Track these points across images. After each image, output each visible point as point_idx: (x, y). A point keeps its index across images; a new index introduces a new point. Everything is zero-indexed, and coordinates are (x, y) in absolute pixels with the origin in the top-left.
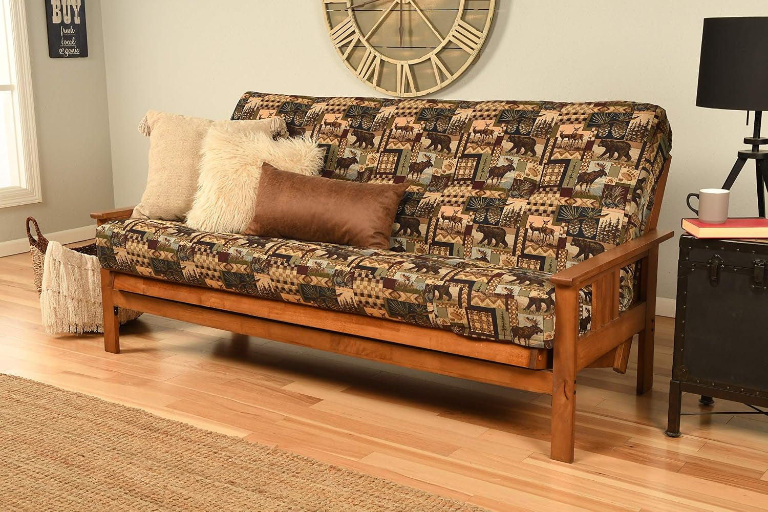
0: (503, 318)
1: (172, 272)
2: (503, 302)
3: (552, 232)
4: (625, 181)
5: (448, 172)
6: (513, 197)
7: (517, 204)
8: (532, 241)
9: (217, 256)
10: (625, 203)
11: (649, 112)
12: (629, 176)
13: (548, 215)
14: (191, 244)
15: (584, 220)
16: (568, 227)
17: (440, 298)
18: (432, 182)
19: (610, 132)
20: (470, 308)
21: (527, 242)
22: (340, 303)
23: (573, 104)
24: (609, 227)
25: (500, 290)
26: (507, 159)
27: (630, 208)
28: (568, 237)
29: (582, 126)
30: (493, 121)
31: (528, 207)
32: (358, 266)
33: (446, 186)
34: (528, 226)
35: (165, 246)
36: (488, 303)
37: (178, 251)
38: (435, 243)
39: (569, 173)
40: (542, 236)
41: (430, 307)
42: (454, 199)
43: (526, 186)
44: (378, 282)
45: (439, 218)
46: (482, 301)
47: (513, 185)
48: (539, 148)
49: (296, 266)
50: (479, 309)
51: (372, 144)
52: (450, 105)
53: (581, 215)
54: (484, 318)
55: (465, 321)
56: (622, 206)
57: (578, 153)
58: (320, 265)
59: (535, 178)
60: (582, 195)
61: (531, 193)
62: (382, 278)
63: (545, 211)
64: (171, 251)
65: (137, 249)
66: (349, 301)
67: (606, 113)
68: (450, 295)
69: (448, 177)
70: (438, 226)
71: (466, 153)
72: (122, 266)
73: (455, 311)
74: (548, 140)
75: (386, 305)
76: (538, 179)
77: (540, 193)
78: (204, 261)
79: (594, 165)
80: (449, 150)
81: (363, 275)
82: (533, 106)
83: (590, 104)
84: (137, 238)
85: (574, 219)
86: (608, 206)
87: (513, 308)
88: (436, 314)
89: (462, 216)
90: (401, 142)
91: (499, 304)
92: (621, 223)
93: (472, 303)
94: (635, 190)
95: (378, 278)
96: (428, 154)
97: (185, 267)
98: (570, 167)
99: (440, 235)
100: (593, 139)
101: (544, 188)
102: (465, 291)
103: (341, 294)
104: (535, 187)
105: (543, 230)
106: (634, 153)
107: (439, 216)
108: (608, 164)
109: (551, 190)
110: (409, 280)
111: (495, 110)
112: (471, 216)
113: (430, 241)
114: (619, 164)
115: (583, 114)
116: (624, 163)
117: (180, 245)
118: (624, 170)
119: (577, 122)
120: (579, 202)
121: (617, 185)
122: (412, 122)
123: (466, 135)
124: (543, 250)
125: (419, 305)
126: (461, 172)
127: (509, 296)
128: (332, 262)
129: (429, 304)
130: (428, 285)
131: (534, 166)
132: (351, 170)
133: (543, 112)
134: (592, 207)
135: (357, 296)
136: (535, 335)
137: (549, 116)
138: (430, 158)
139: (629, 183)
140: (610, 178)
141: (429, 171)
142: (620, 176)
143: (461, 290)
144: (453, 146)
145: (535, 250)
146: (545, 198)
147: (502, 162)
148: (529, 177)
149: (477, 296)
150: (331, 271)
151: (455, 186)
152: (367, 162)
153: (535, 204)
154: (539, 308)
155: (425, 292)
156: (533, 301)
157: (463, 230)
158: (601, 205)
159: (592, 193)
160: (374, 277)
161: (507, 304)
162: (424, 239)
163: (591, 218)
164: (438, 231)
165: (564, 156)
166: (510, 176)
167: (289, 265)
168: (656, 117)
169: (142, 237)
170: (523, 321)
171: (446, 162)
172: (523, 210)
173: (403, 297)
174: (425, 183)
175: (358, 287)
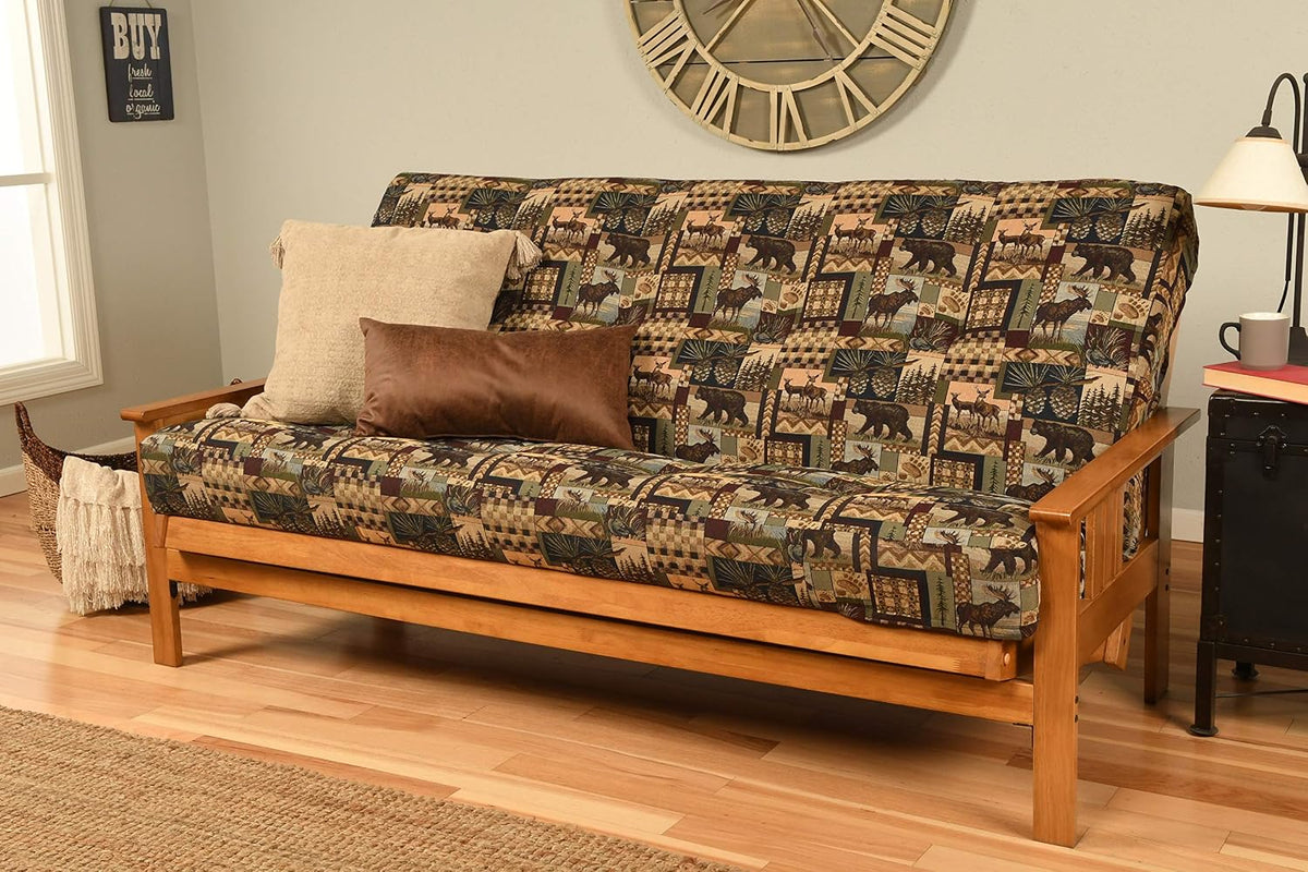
0: (941, 589)
1: (291, 517)
2: (940, 559)
3: (995, 410)
4: (1125, 319)
5: (790, 307)
6: (918, 348)
7: (925, 362)
8: (957, 427)
9: (378, 484)
10: (1128, 358)
11: (1163, 197)
12: (1133, 310)
13: (986, 381)
14: (326, 464)
15: (1052, 388)
16: (1024, 401)
17: (818, 553)
18: (760, 323)
19: (1092, 230)
20: (877, 571)
21: (948, 430)
22: (619, 565)
23: (1019, 185)
24: (1100, 401)
25: (930, 536)
26: (902, 280)
27: (1138, 367)
28: (1026, 420)
29: (1039, 221)
30: (872, 216)
31: (947, 366)
32: (651, 498)
33: (788, 331)
34: (949, 401)
35: (276, 468)
36: (910, 561)
37: (302, 477)
38: (775, 437)
39: (1020, 304)
40: (976, 418)
41: (797, 572)
42: (807, 356)
43: (941, 329)
44: (694, 526)
45: (781, 391)
46: (900, 557)
47: (916, 328)
48: (961, 262)
49: (532, 499)
50: (894, 574)
51: (646, 259)
52: (789, 188)
53: (1048, 379)
54: (903, 590)
55: (864, 595)
56: (1122, 364)
57: (1034, 268)
58: (578, 497)
59: (956, 316)
60: (1047, 343)
61: (949, 341)
62: (701, 520)
63: (979, 374)
64: (288, 477)
65: (225, 475)
66: (638, 562)
67: (1084, 199)
68: (836, 548)
69: (791, 315)
70: (781, 405)
71: (823, 271)
72: (195, 508)
73: (846, 576)
74: (978, 246)
75: (711, 570)
76: (961, 316)
77: (968, 341)
78: (354, 495)
79: (1066, 291)
80: (792, 267)
81: (665, 515)
82: (944, 189)
83: (1050, 184)
84: (221, 456)
85: (1035, 387)
86: (1097, 363)
87: (962, 569)
88: (810, 582)
89: (825, 386)
90: (700, 254)
91: (933, 563)
92: (1121, 393)
93: (881, 562)
94: (1145, 334)
95: (695, 519)
96: (752, 274)
97: (317, 506)
98: (1022, 295)
99: (785, 421)
100: (1062, 243)
101: (975, 333)
102: (865, 539)
103: (622, 550)
104: (956, 332)
105: (977, 408)
106: (1141, 269)
107: (781, 387)
108: (1093, 289)
109: (987, 335)
110: (754, 522)
111: (874, 197)
112: (841, 385)
113: (765, 433)
114: (1114, 287)
115: (1040, 201)
116: (1122, 285)
117: (305, 467)
118: (1123, 299)
119: (1030, 215)
120: (1042, 356)
121: (1112, 325)
122: (719, 220)
123: (822, 240)
124: (979, 444)
125: (775, 568)
126: (817, 305)
127: (952, 548)
128: (600, 492)
129: (794, 565)
130: (791, 530)
131: (953, 294)
132: (606, 305)
133: (964, 198)
134: (1068, 364)
135: (653, 552)
136: (1004, 619)
137: (978, 205)
138: (755, 281)
139: (1133, 322)
140: (1098, 312)
141: (755, 306)
142: (1116, 310)
143: (856, 538)
144: (799, 259)
145: (964, 444)
146: (978, 351)
147: (893, 286)
148: (945, 313)
149: (889, 549)
150: (601, 509)
151: (805, 330)
152: (637, 291)
153: (960, 361)
154: (1011, 568)
155: (787, 542)
156: (998, 555)
157: (827, 411)
158: (1084, 361)
159: (1066, 339)
160: (686, 518)
161: (948, 564)
162: (755, 430)
163: (1067, 385)
164: (780, 414)
165: (1009, 274)
166: (910, 311)
167: (518, 498)
168: (1176, 206)
169: (231, 453)
170: (980, 594)
171: (786, 289)
172: (937, 372)
173: (745, 553)
174: (748, 326)
175: (656, 536)
